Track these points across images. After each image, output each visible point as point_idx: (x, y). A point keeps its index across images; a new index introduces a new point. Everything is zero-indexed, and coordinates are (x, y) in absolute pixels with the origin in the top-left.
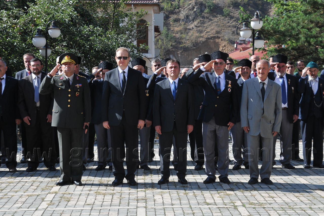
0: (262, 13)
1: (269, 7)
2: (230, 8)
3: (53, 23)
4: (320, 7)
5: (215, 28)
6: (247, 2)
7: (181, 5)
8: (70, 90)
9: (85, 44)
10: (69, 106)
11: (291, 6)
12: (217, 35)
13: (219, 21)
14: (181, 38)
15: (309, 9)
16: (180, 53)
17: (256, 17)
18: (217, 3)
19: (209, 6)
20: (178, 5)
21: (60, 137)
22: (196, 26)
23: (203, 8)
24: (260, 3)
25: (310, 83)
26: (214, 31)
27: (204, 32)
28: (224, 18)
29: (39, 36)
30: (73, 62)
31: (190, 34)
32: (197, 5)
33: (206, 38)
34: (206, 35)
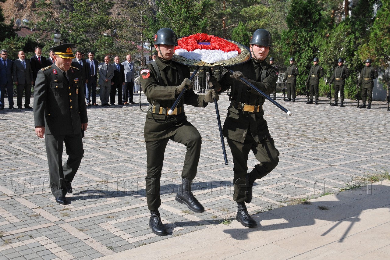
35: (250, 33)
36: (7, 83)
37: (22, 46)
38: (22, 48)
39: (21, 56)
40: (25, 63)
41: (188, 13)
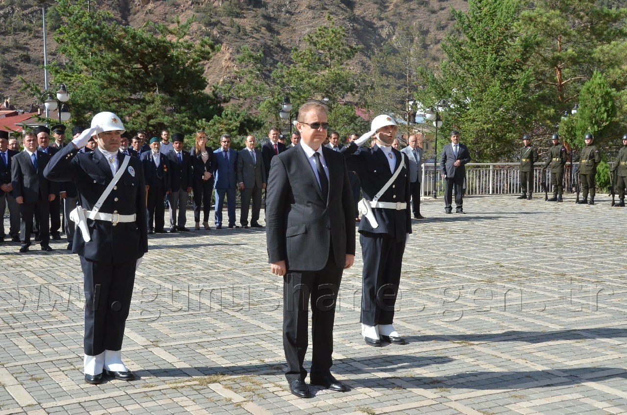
17: (63, 90)
35: (613, 91)
36: (229, 186)
37: (237, 127)
38: (236, 130)
39: (250, 143)
40: (255, 154)
41: (498, 60)
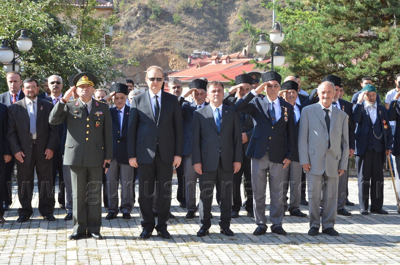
0: (219, 22)
1: (227, 15)
2: (180, 14)
3: (23, 32)
4: (341, 17)
5: (163, 38)
6: (202, 7)
7: (120, 9)
8: (88, 119)
9: (60, 59)
10: (87, 139)
11: (298, 16)
12: (166, 47)
13: (169, 30)
14: (122, 50)
15: (330, 19)
16: (121, 68)
17: (277, 29)
18: (165, 8)
19: (156, 12)
20: (117, 9)
21: (75, 178)
22: (140, 36)
23: (148, 13)
24: (216, 9)
25: (367, 110)
26: (162, 42)
27: (150, 42)
28: (174, 26)
29: (4, 48)
30: (91, 83)
31: (132, 45)
32: (141, 10)
33: (153, 51)
34: (152, 46)
